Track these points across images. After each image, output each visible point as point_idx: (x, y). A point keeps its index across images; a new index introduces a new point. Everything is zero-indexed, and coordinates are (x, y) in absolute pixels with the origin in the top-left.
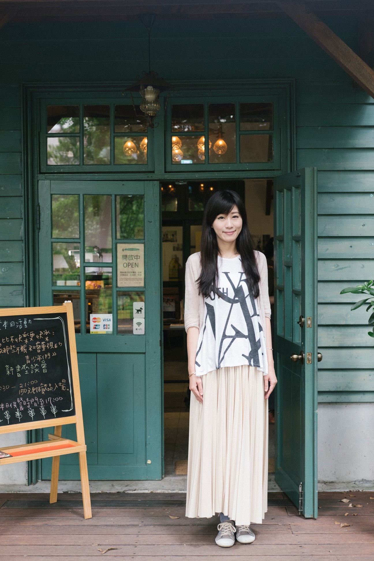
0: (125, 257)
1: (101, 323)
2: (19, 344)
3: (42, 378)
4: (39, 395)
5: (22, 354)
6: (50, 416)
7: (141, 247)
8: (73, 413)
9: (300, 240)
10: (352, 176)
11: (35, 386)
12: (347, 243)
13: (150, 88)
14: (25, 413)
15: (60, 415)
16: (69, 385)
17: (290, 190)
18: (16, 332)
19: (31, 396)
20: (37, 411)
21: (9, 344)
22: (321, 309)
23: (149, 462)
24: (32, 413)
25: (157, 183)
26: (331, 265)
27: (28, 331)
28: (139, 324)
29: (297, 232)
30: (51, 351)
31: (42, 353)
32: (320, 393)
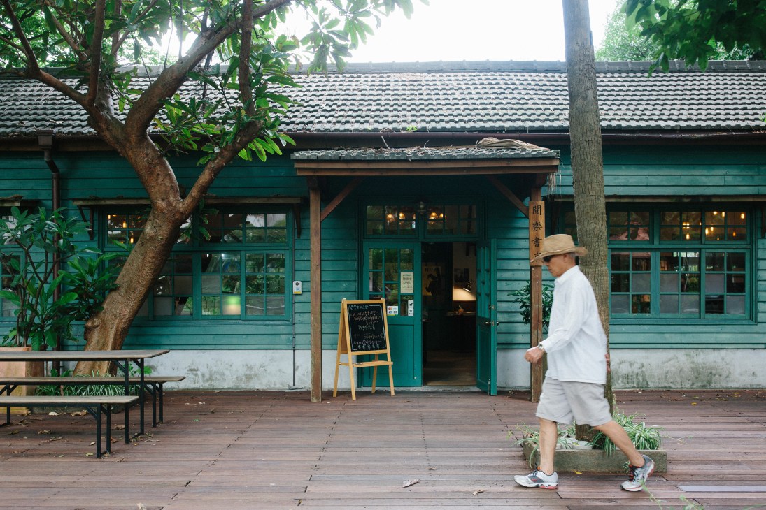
0: (404, 278)
1: (393, 310)
2: (364, 316)
3: (373, 332)
4: (372, 339)
5: (365, 321)
6: (376, 349)
7: (412, 274)
8: (386, 348)
9: (489, 271)
10: (514, 241)
11: (371, 335)
12: (511, 273)
13: (421, 203)
14: (366, 347)
15: (381, 349)
16: (384, 336)
17: (484, 248)
18: (362, 311)
19: (369, 339)
20: (371, 346)
21: (360, 316)
22: (498, 304)
23: (415, 378)
24: (369, 347)
25: (420, 244)
26: (504, 283)
27: (367, 310)
28: (411, 311)
29: (487, 267)
30: (376, 320)
31: (373, 321)
32: (498, 344)
